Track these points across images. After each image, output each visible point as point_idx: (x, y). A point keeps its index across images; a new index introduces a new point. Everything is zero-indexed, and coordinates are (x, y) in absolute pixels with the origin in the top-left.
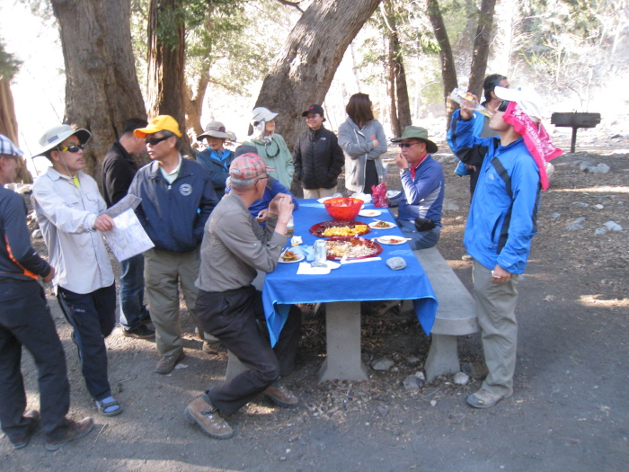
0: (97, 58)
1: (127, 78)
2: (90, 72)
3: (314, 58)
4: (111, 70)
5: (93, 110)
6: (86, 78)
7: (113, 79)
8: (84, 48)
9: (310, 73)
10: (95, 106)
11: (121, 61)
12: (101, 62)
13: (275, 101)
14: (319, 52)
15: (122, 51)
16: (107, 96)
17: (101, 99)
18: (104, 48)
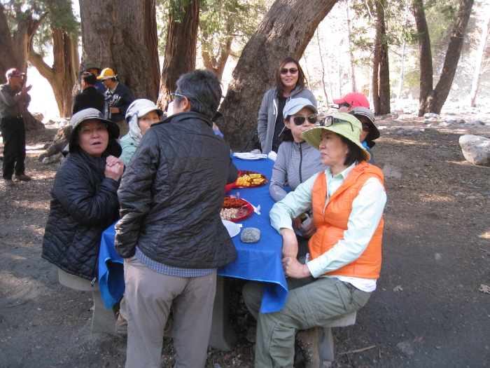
0: (106, 21)
1: (136, 41)
2: (99, 32)
3: (287, 31)
4: (119, 33)
5: (100, 64)
6: (95, 37)
7: (121, 39)
8: (95, 12)
9: (283, 44)
10: (101, 60)
11: (132, 26)
12: (108, 24)
13: (251, 67)
14: (292, 26)
15: (134, 19)
16: (112, 52)
17: (106, 55)
18: (113, 13)
